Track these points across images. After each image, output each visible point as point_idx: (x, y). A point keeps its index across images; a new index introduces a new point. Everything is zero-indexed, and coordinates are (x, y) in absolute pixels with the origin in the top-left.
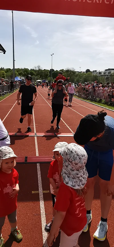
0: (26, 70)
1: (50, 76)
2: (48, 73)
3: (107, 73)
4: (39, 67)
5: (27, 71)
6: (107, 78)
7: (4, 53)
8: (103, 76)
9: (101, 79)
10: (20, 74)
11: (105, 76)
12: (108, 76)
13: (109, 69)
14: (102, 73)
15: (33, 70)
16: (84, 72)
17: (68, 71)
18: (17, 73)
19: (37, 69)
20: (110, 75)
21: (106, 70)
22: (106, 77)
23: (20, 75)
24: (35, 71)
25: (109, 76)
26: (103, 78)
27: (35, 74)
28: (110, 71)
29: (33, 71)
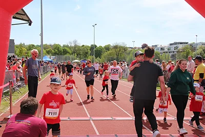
0: (57, 47)
1: (90, 55)
2: (89, 50)
3: (172, 49)
4: (75, 42)
5: (59, 48)
6: (173, 56)
7: (30, 25)
8: (167, 52)
9: (164, 58)
10: (48, 52)
11: (170, 52)
12: (173, 52)
13: (176, 43)
14: (165, 48)
15: (67, 46)
16: (139, 48)
17: (116, 47)
18: (44, 51)
19: (73, 45)
20: (178, 52)
21: (171, 44)
22: (171, 54)
23: (49, 54)
24: (70, 48)
25: (175, 53)
26: (167, 56)
27: (71, 52)
28: (176, 45)
29: (66, 48)
